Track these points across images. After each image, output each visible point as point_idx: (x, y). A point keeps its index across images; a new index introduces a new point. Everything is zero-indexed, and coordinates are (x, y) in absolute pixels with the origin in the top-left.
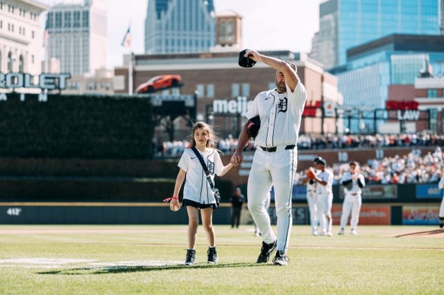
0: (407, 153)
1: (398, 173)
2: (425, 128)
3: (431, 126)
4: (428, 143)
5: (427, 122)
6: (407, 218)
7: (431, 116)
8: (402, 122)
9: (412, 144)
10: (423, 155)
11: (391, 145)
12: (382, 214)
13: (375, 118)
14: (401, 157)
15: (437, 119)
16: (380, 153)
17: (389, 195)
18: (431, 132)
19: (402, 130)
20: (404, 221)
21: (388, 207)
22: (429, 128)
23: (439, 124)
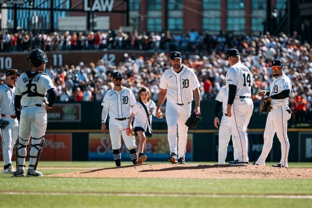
0: (96, 59)
1: (83, 88)
2: (122, 25)
3: (131, 21)
4: (126, 44)
5: (125, 15)
6: (95, 150)
7: (131, 6)
8: (89, 14)
9: (102, 47)
10: (118, 62)
11: (73, 47)
12: (60, 145)
13: (52, 10)
14: (87, 65)
15: (140, 11)
16: (58, 58)
17: (70, 118)
18: (130, 29)
19: (90, 25)
20: (91, 155)
21: (68, 134)
22: (128, 24)
23: (142, 18)
